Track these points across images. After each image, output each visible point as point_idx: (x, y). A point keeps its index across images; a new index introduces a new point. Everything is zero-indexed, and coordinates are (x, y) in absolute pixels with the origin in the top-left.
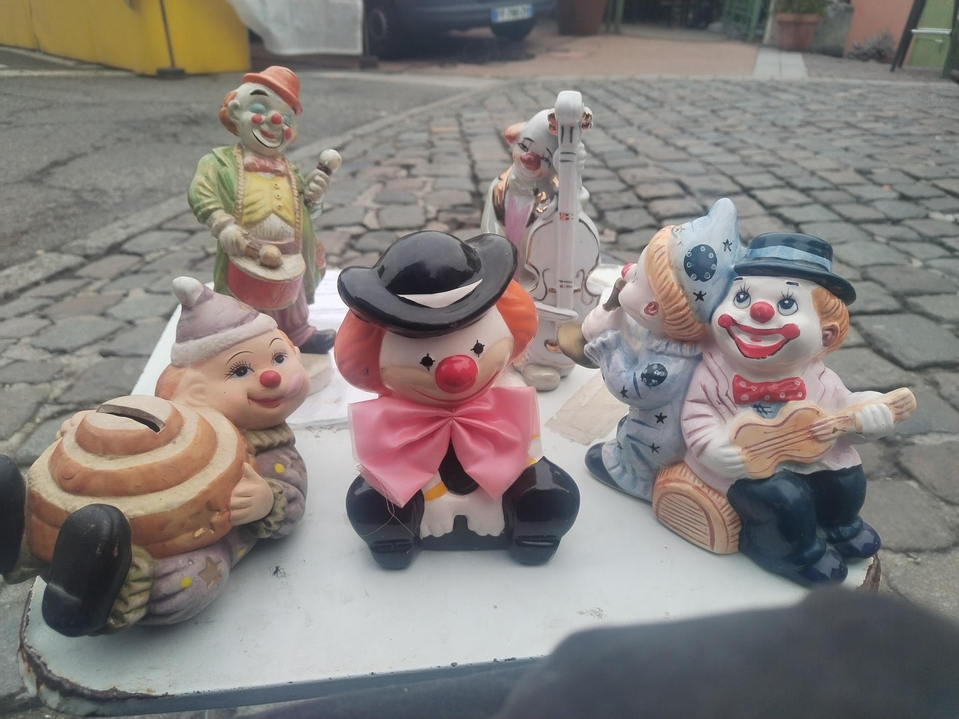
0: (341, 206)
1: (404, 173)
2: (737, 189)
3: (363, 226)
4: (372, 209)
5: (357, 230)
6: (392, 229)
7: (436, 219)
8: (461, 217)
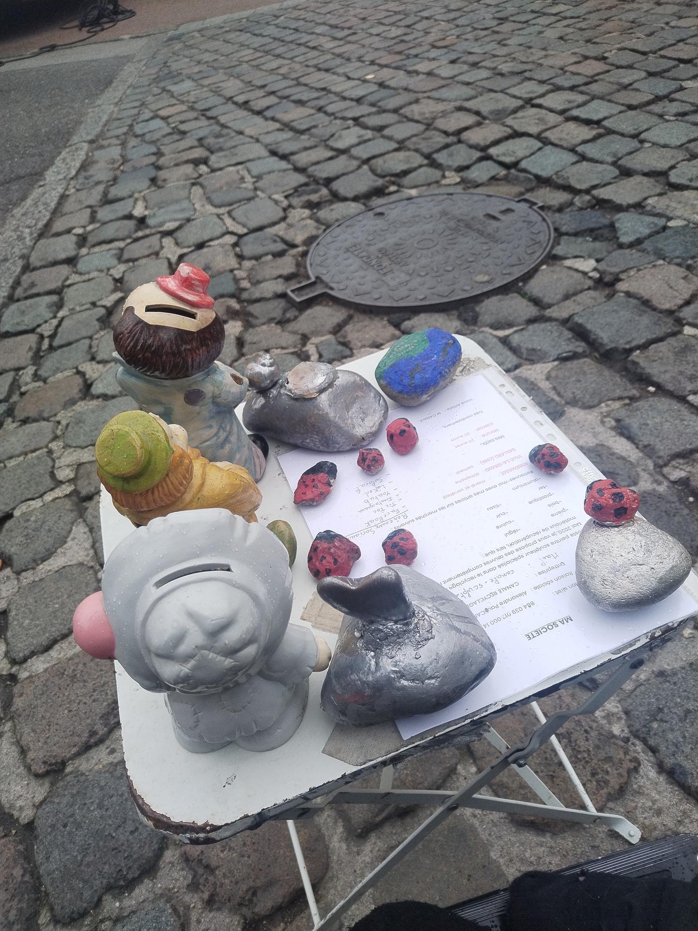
0: (188, 220)
1: (203, 169)
2: (520, 103)
3: (232, 233)
4: (223, 214)
5: (230, 239)
6: (260, 229)
7: (290, 206)
8: (314, 198)
